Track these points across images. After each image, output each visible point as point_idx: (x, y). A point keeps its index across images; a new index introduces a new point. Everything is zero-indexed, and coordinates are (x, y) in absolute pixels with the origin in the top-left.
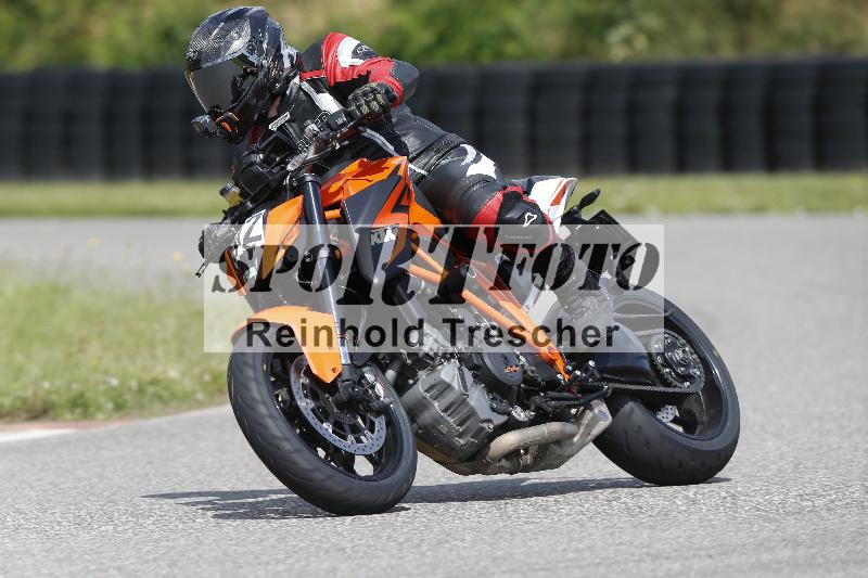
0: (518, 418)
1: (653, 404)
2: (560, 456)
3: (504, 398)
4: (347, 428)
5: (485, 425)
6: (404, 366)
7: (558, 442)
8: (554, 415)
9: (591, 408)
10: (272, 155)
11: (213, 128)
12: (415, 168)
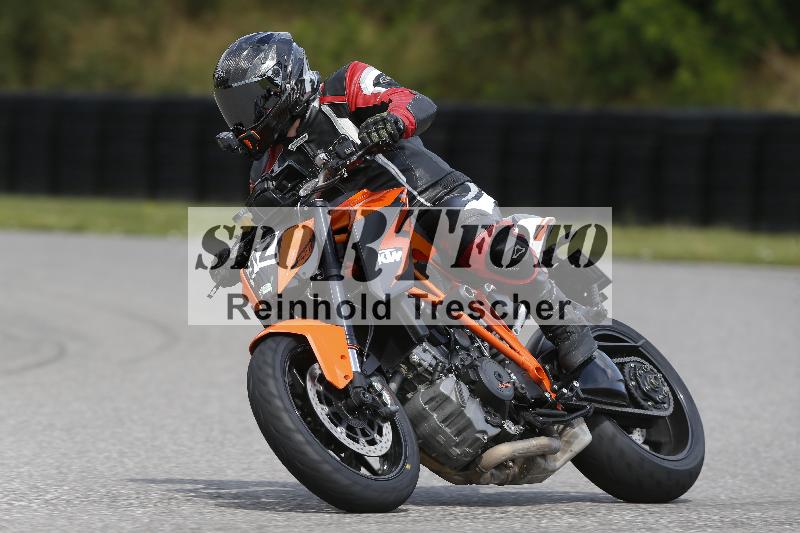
0: (509, 430)
2: (544, 470)
3: (496, 412)
5: (480, 436)
6: (405, 380)
7: (544, 456)
8: (540, 430)
9: (572, 426)
10: (284, 182)
11: (235, 144)
12: (422, 200)
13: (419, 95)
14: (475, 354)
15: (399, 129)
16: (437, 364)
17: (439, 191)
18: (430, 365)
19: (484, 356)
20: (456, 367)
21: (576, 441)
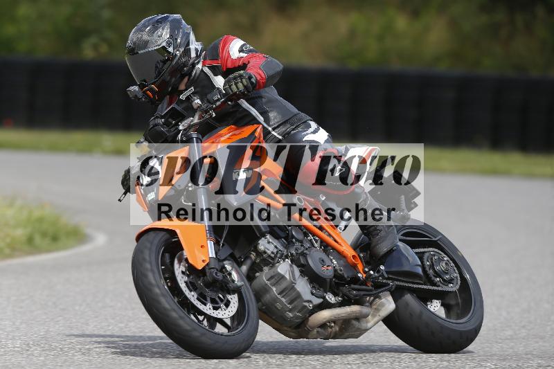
0: (329, 300)
1: (425, 297)
2: (359, 329)
3: (321, 287)
4: (209, 299)
5: (306, 304)
6: (254, 263)
7: (358, 319)
8: (355, 300)
9: (380, 298)
10: (170, 120)
11: (140, 95)
12: (275, 134)
13: (270, 59)
14: (307, 245)
15: (252, 83)
16: (277, 252)
17: (287, 128)
18: (272, 253)
19: (314, 246)
20: (292, 254)
21: (383, 309)
